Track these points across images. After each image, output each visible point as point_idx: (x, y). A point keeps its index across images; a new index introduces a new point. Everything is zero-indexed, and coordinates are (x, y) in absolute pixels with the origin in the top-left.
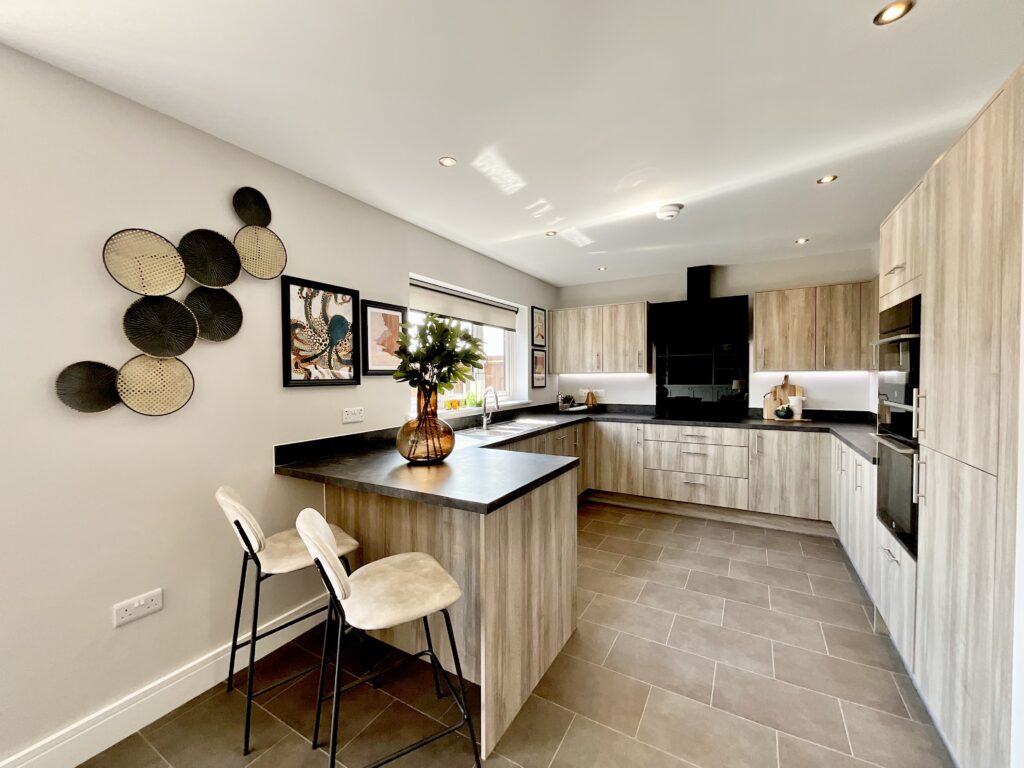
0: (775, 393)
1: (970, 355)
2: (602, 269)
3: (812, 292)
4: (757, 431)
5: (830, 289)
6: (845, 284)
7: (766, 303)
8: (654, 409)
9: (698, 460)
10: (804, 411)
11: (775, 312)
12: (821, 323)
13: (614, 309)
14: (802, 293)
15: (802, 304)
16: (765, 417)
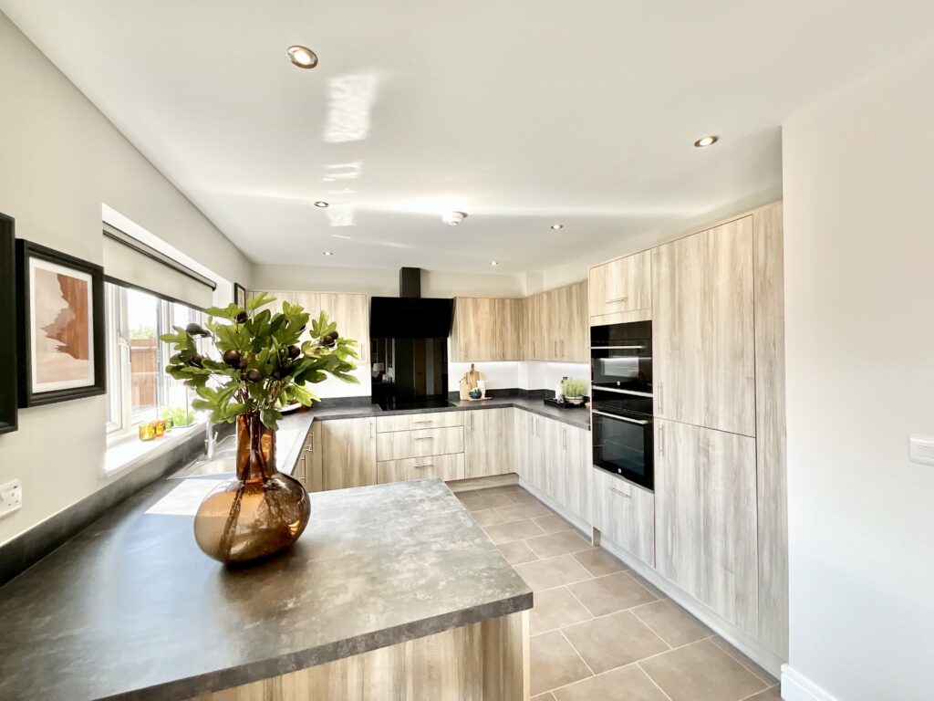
0: (466, 378)
1: (718, 364)
2: (328, 254)
3: (493, 301)
4: (470, 412)
5: (503, 300)
6: (511, 299)
7: (465, 307)
8: (370, 400)
9: (427, 443)
10: (487, 391)
11: (471, 314)
12: (498, 326)
13: (333, 297)
14: (487, 301)
15: (488, 310)
16: (461, 398)
